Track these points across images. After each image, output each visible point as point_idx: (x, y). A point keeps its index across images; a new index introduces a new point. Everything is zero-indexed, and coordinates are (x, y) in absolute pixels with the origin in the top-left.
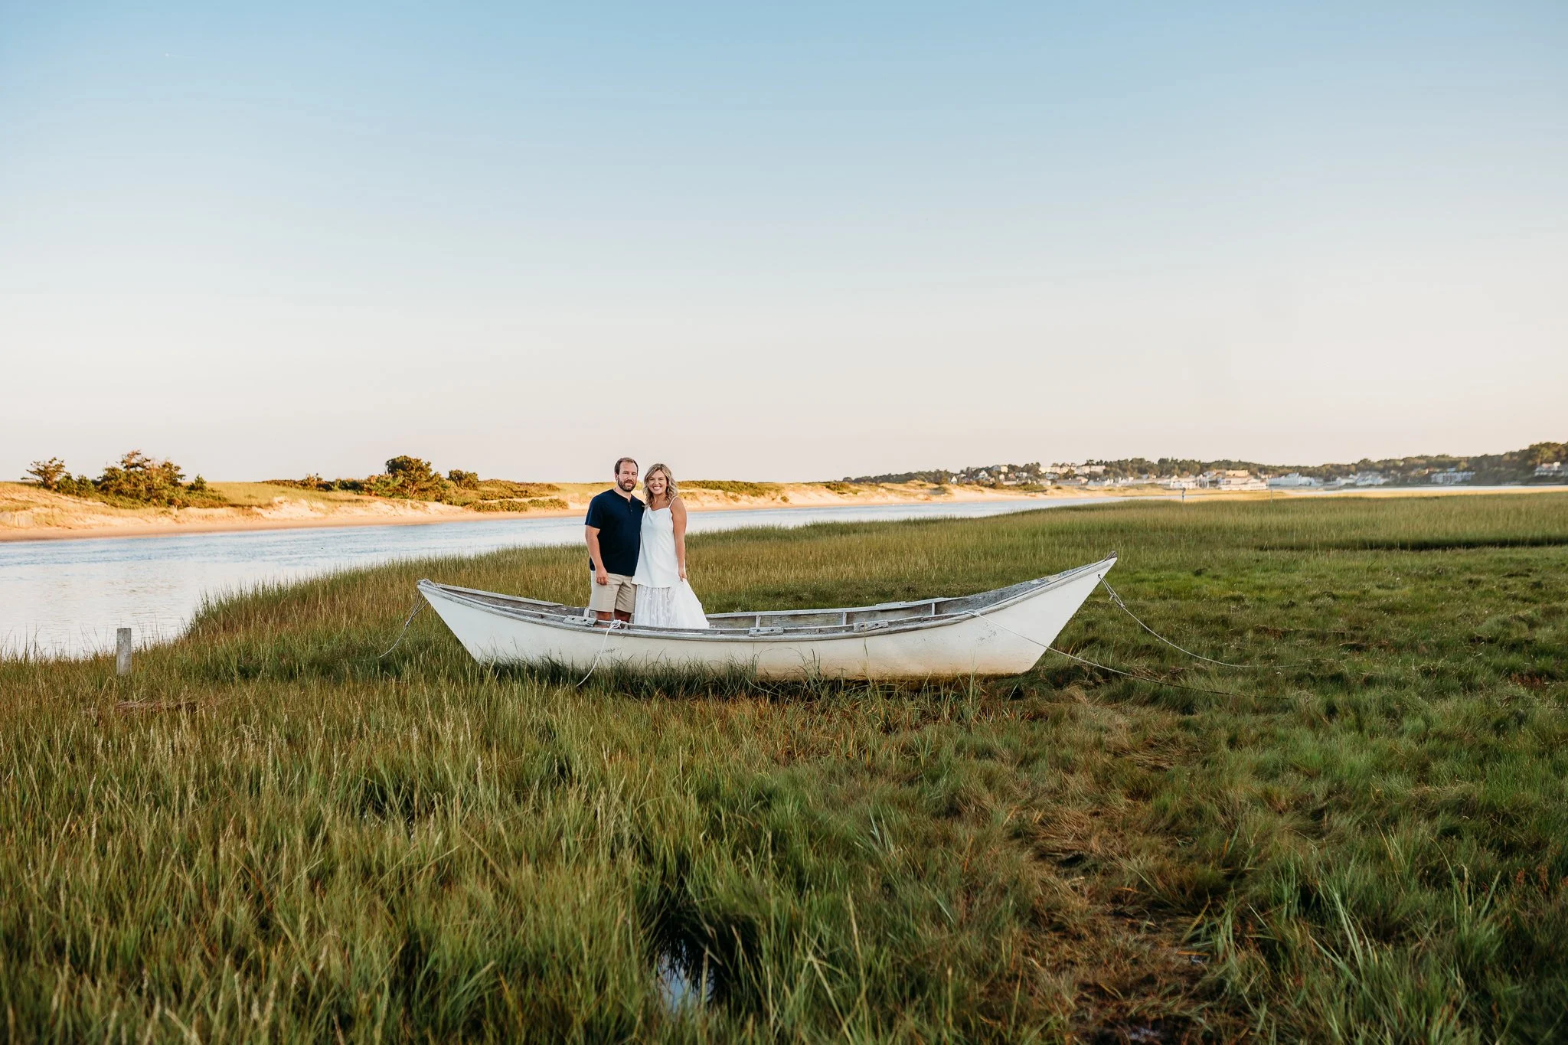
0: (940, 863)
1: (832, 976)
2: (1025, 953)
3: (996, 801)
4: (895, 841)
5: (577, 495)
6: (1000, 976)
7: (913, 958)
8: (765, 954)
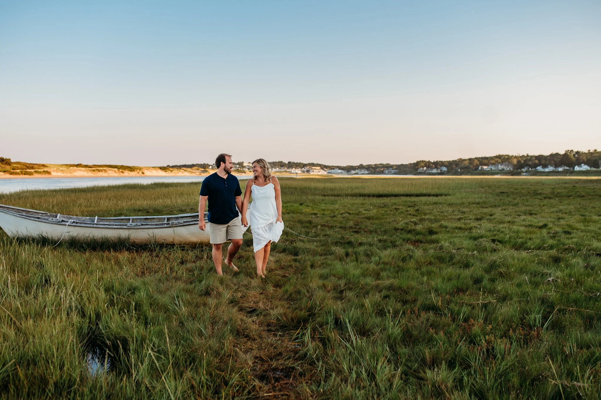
0: (202, 313)
1: (158, 359)
2: (234, 346)
3: (224, 290)
4: (184, 306)
5: (55, 169)
6: (224, 355)
7: (191, 350)
8: (131, 351)
